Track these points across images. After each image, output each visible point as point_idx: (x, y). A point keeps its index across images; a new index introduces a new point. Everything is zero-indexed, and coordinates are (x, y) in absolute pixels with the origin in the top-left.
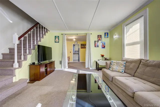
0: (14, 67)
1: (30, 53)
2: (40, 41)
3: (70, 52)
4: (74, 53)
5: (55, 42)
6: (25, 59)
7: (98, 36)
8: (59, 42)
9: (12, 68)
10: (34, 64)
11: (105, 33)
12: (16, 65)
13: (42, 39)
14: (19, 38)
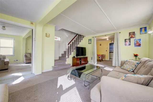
0: (66, 57)
1: (73, 51)
2: (79, 44)
3: (106, 51)
4: (110, 51)
5: (89, 44)
6: (71, 54)
7: (130, 33)
8: (91, 43)
9: (65, 58)
10: (74, 57)
11: (141, 29)
12: (67, 56)
13: (80, 43)
14: (68, 44)
